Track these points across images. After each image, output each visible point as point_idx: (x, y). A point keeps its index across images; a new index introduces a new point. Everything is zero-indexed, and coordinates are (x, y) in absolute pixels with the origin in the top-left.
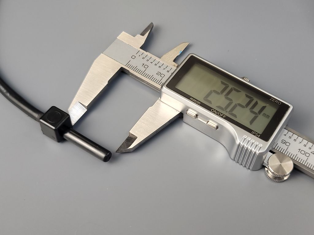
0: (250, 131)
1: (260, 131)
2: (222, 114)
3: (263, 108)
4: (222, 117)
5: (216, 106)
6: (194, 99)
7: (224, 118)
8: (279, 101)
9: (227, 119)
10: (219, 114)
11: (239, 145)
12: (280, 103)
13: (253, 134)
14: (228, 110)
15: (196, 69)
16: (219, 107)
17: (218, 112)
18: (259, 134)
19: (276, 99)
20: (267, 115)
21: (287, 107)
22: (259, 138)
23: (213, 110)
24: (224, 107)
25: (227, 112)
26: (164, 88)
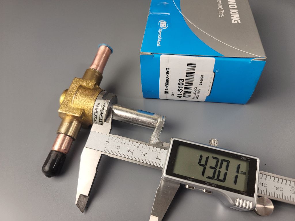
0: (238, 192)
2: (213, 184)
3: (239, 166)
4: (214, 187)
5: (207, 178)
8: (248, 158)
12: (249, 160)
14: (216, 177)
16: (209, 178)
17: (210, 183)
19: (246, 157)
20: (244, 172)
21: (255, 161)
24: (211, 176)
25: (215, 180)
26: (164, 175)
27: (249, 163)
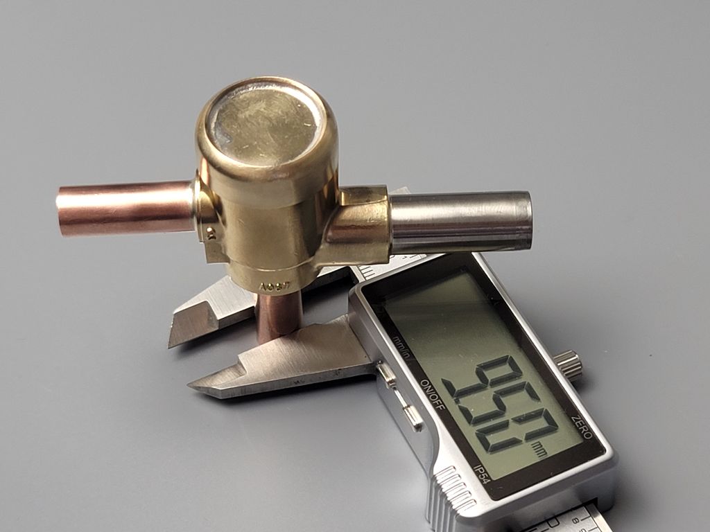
1: (497, 474)
6: (403, 341)
7: (437, 410)
9: (445, 415)
10: (434, 397)
13: (477, 474)
18: (489, 477)
22: (484, 485)
23: (425, 383)
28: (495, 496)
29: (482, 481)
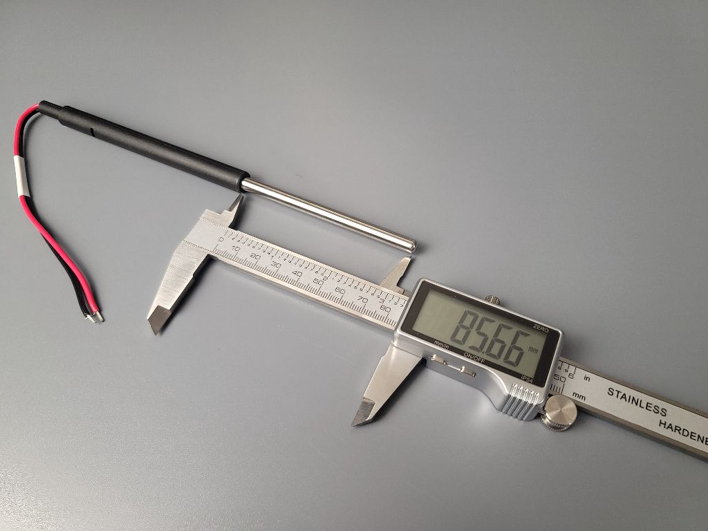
0: (518, 375)
1: (531, 374)
2: (479, 357)
4: (480, 362)
5: (470, 347)
6: (440, 342)
7: (483, 363)
8: (545, 327)
9: (487, 363)
10: (476, 359)
11: (509, 396)
12: (547, 330)
13: (525, 380)
14: (485, 349)
15: (432, 298)
16: (472, 348)
17: (473, 356)
18: (531, 379)
19: (541, 326)
20: (536, 350)
21: (557, 334)
22: (533, 383)
23: (466, 354)
24: (478, 346)
25: (483, 353)
26: (399, 332)
27: (546, 336)
28: (542, 385)
29: (530, 382)
